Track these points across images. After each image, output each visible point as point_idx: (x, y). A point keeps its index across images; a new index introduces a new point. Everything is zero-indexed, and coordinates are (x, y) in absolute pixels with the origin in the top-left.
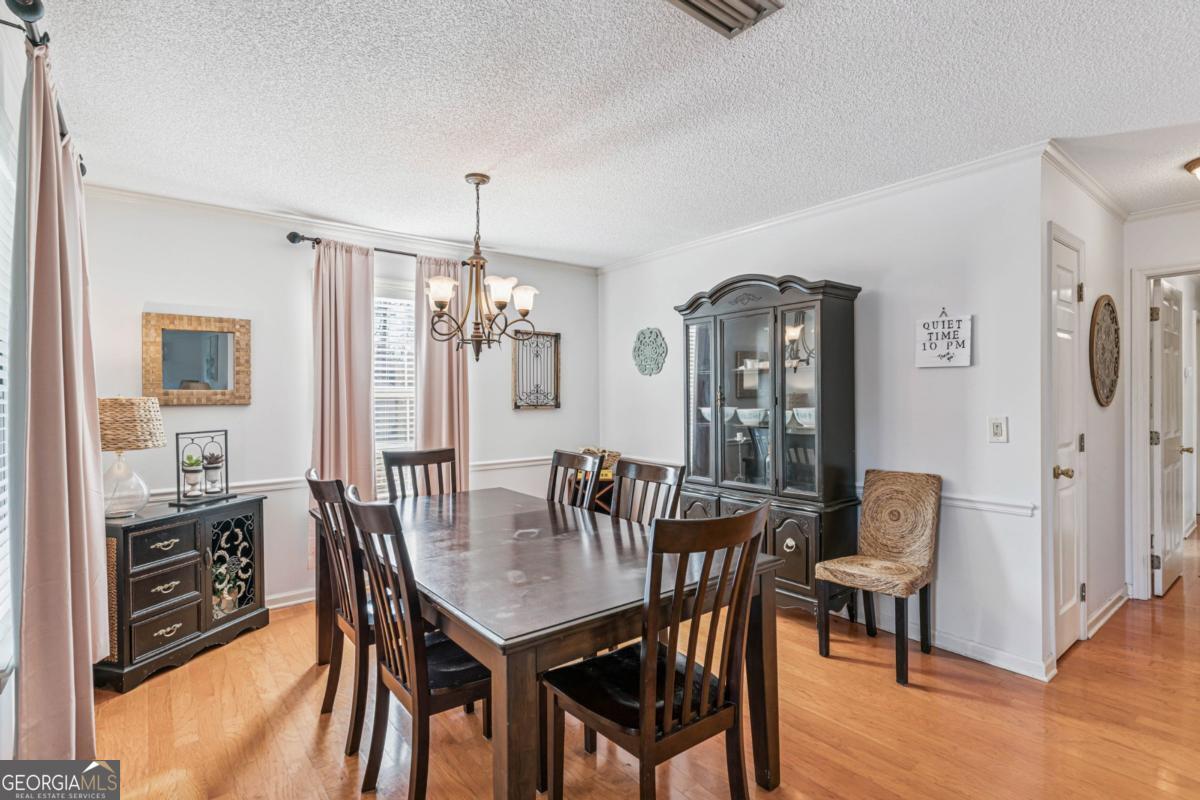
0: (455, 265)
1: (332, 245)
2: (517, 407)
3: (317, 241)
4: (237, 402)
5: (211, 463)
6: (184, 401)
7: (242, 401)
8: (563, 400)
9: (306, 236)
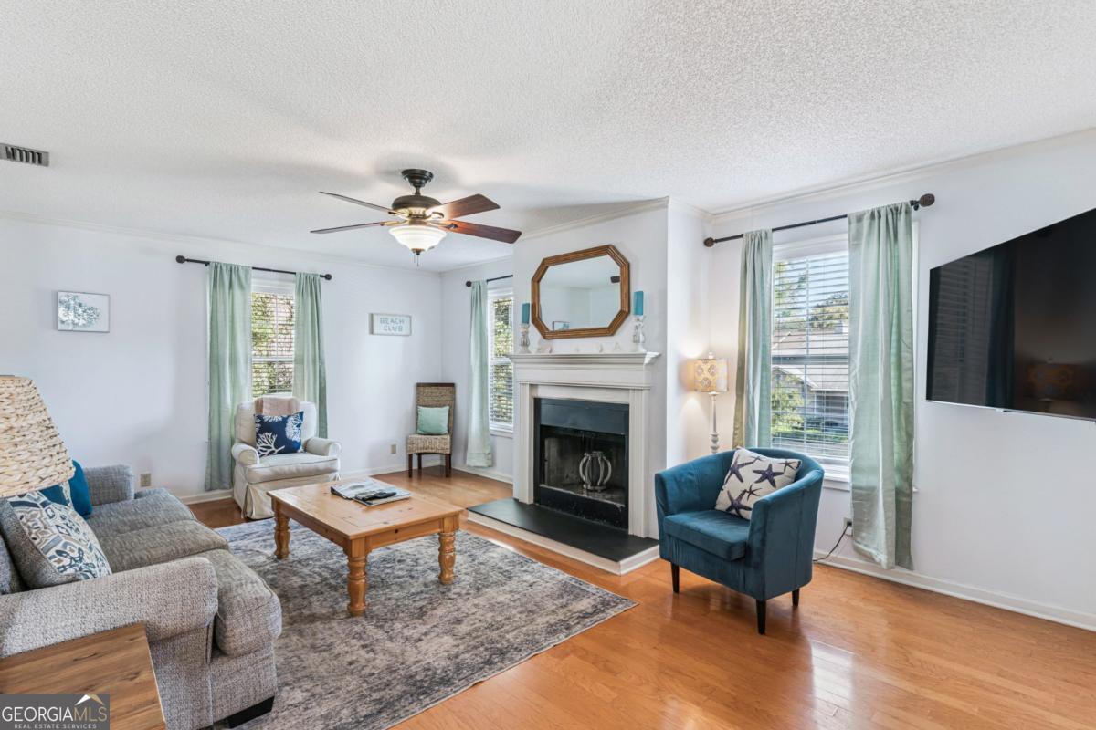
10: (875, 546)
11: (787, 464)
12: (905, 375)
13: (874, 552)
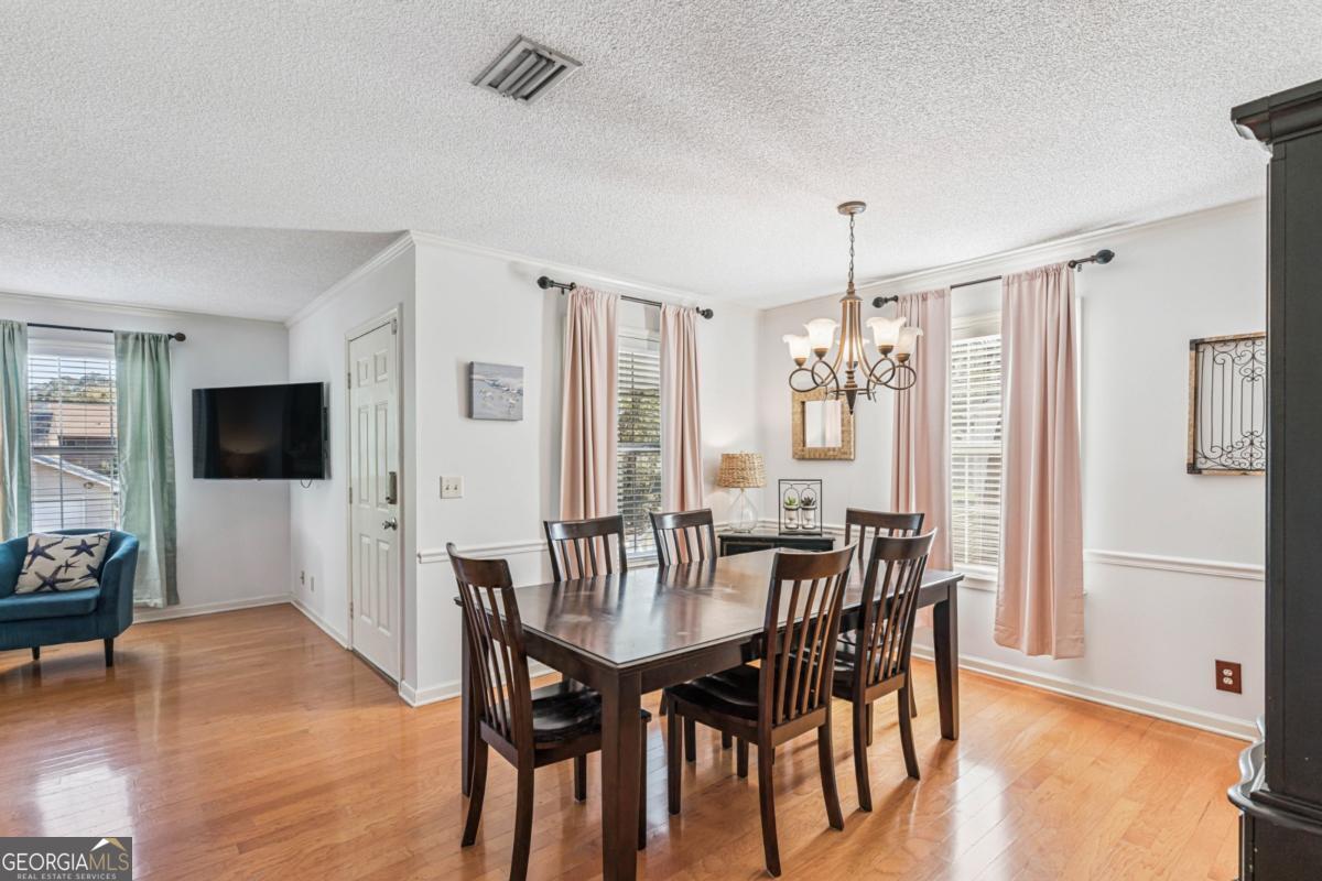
0: (1058, 271)
1: (908, 298)
2: (1195, 471)
3: (896, 299)
4: (843, 457)
5: (807, 503)
6: (817, 456)
7: (846, 456)
9: (888, 297)
10: (148, 596)
11: (100, 537)
12: (168, 462)
13: (148, 601)
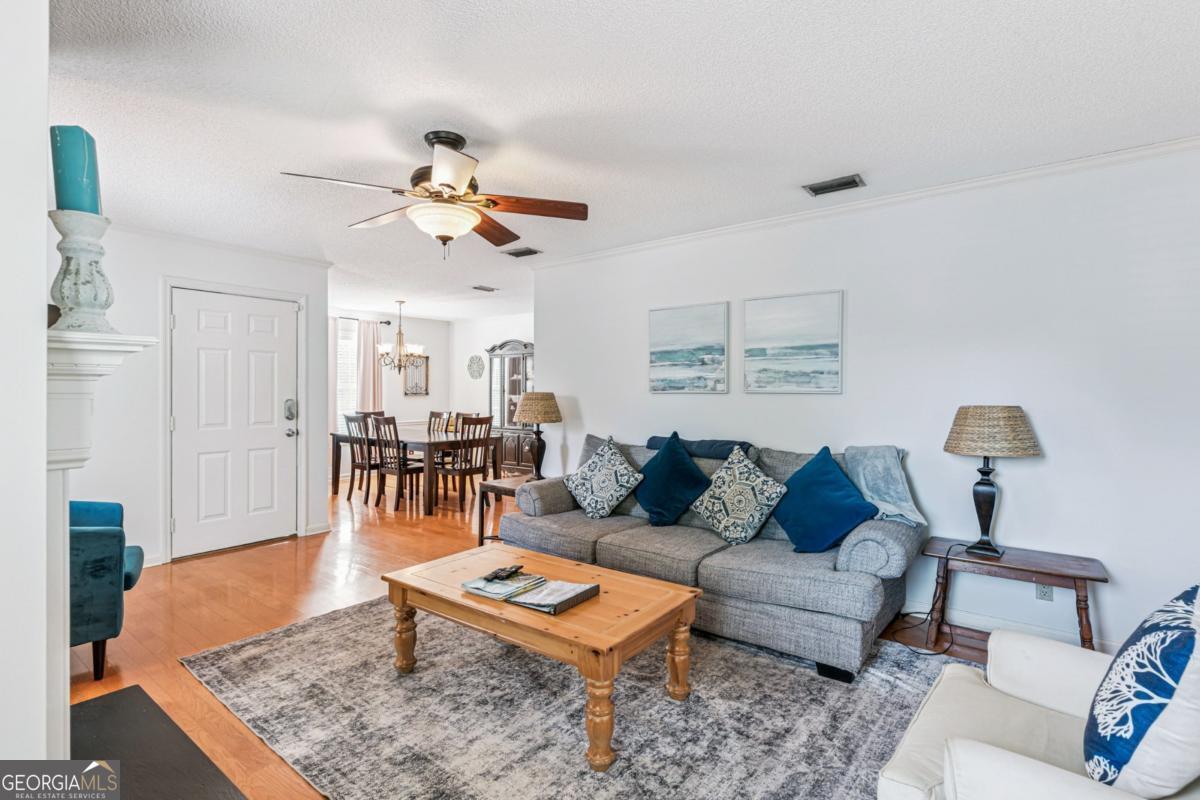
2: (406, 394)
8: (429, 391)
